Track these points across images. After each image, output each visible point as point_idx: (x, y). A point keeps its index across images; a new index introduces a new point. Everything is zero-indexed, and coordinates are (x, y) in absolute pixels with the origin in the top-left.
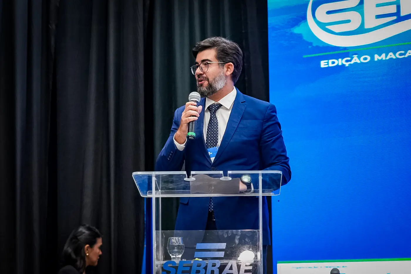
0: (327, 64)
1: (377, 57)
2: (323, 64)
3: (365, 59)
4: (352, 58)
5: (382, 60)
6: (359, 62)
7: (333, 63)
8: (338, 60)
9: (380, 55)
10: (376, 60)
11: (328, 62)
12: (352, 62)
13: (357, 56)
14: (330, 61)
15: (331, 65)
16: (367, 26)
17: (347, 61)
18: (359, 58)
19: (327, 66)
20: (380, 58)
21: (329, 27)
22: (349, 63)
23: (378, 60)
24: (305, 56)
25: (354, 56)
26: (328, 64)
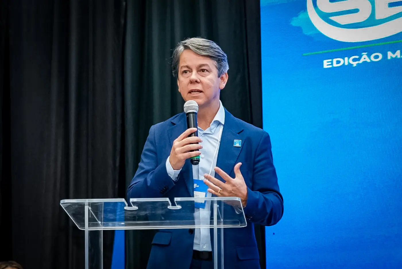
0: (330, 63)
1: (390, 55)
2: (326, 64)
3: (376, 57)
4: (361, 57)
5: (396, 58)
6: (369, 61)
7: (338, 62)
8: (344, 59)
9: (394, 52)
10: (389, 58)
11: (332, 62)
12: (361, 62)
13: (366, 53)
14: (335, 60)
15: (335, 65)
16: (378, 17)
17: (354, 60)
18: (369, 56)
19: (331, 66)
20: (394, 56)
21: (333, 18)
22: (357, 62)
23: (392, 58)
24: (304, 54)
25: (363, 53)
26: (332, 64)
